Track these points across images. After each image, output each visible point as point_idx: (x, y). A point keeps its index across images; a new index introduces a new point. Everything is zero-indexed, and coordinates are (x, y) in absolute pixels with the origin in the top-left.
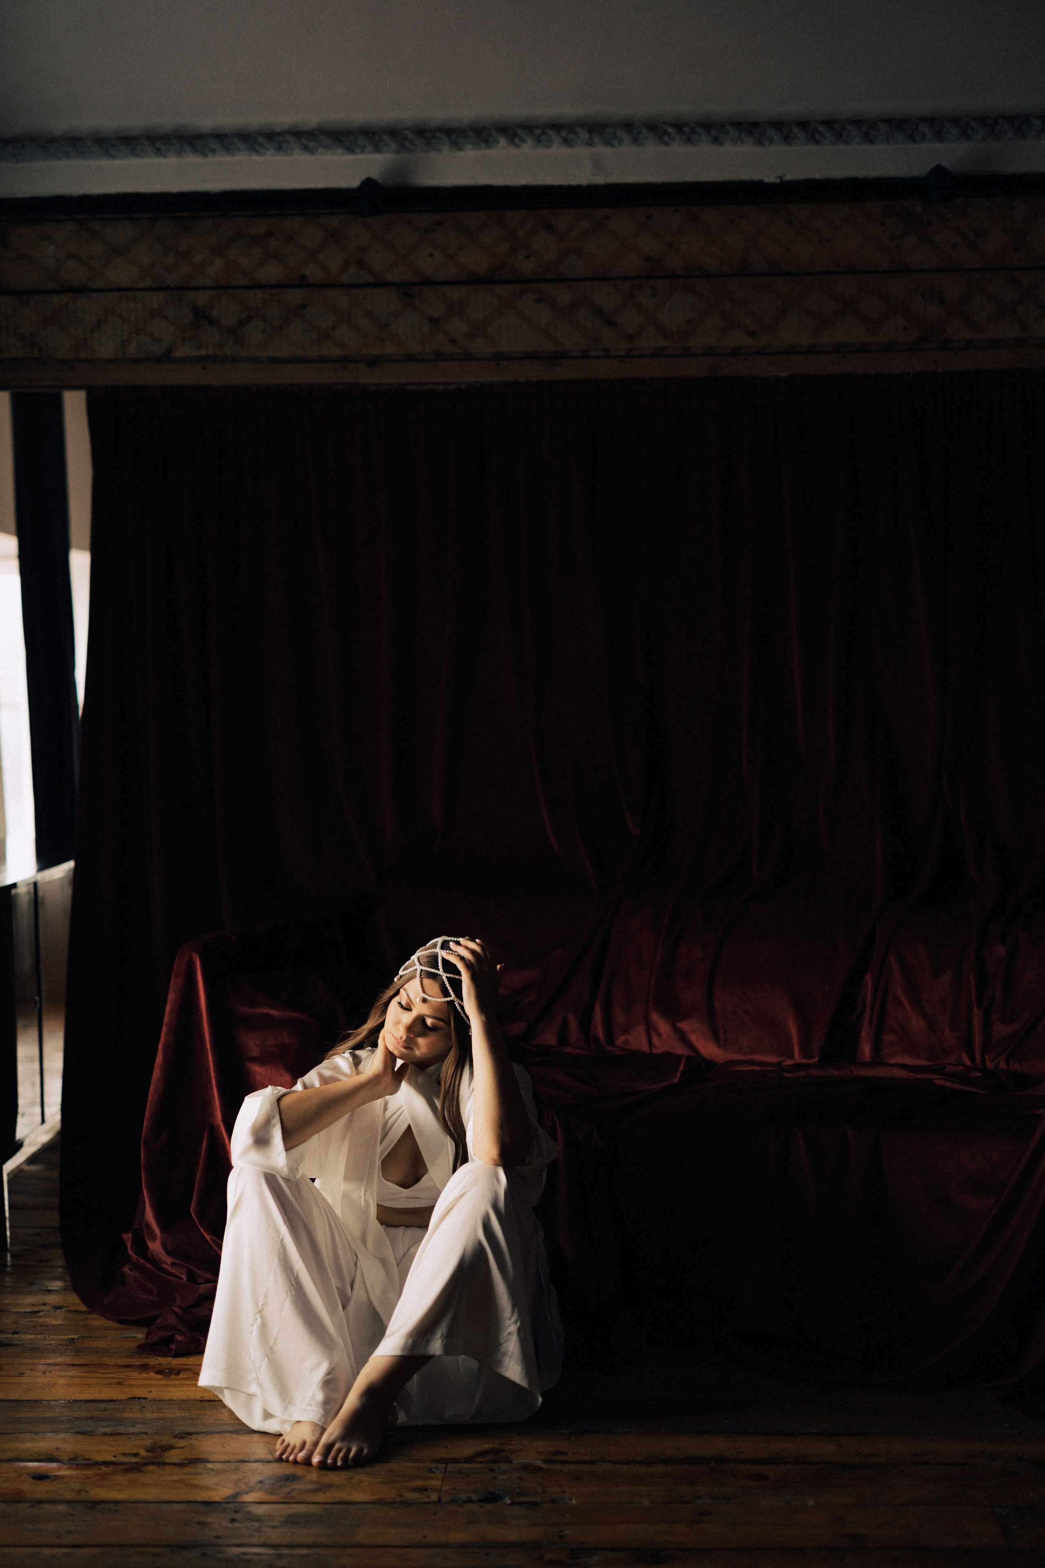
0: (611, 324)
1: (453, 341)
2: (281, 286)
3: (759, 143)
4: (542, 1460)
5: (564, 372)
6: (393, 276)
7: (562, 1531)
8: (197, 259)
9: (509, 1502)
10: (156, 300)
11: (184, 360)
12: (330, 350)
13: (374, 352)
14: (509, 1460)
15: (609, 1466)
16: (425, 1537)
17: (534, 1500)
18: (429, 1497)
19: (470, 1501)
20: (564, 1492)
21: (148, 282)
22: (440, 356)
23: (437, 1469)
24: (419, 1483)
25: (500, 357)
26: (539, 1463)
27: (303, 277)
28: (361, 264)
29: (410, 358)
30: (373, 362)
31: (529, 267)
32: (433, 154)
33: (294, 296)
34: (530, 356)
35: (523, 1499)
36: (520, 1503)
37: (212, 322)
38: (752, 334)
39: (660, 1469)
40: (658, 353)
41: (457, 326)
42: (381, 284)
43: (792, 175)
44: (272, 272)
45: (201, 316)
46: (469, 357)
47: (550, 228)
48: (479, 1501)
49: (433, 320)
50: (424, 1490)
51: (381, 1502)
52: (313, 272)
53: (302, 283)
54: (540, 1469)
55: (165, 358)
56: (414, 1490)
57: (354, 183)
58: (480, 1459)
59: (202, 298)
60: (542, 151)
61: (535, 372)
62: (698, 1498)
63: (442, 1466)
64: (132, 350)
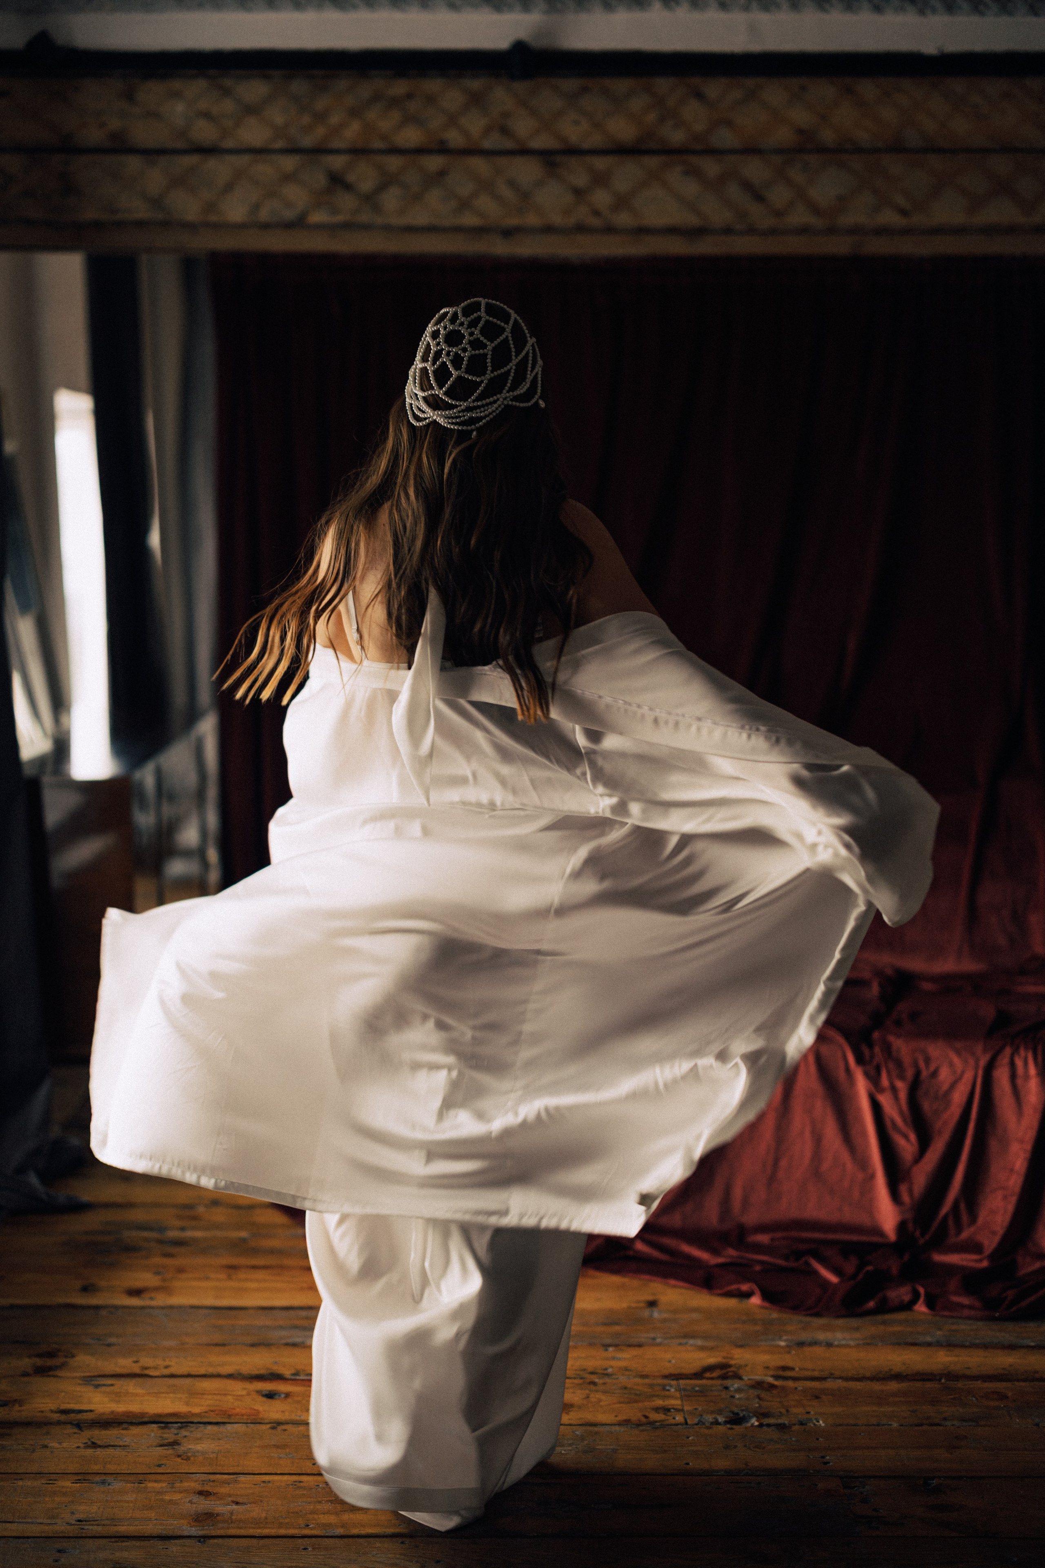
0: (759, 198)
1: (597, 213)
2: (420, 151)
3: (922, 12)
4: (773, 1376)
5: (705, 247)
6: (537, 143)
7: (823, 1457)
8: (334, 119)
9: (756, 1423)
10: (289, 163)
11: (320, 227)
12: (469, 220)
13: (512, 221)
14: (740, 1378)
15: (840, 1383)
16: (688, 1464)
17: (780, 1421)
18: (674, 1418)
19: (717, 1423)
20: (808, 1413)
21: (279, 144)
22: (581, 228)
23: (671, 1386)
24: (659, 1402)
25: (641, 231)
26: (770, 1380)
27: (442, 142)
28: (504, 131)
29: (548, 229)
30: (508, 233)
31: (677, 137)
32: (584, 16)
33: (434, 163)
34: (671, 231)
35: (772, 1421)
36: (768, 1425)
37: (348, 187)
38: (904, 212)
39: (894, 1386)
40: (804, 230)
41: (601, 198)
42: (524, 151)
43: (953, 47)
44: (411, 136)
45: (337, 181)
46: (610, 230)
47: (699, 96)
48: (726, 1422)
49: (578, 192)
50: (666, 1410)
51: (626, 1422)
52: (454, 138)
53: (443, 149)
54: (772, 1386)
55: (298, 223)
56: (657, 1409)
57: (503, 44)
58: (708, 1375)
59: (337, 162)
60: (697, 16)
61: (677, 247)
62: (945, 1419)
63: (674, 1383)
64: (264, 215)
